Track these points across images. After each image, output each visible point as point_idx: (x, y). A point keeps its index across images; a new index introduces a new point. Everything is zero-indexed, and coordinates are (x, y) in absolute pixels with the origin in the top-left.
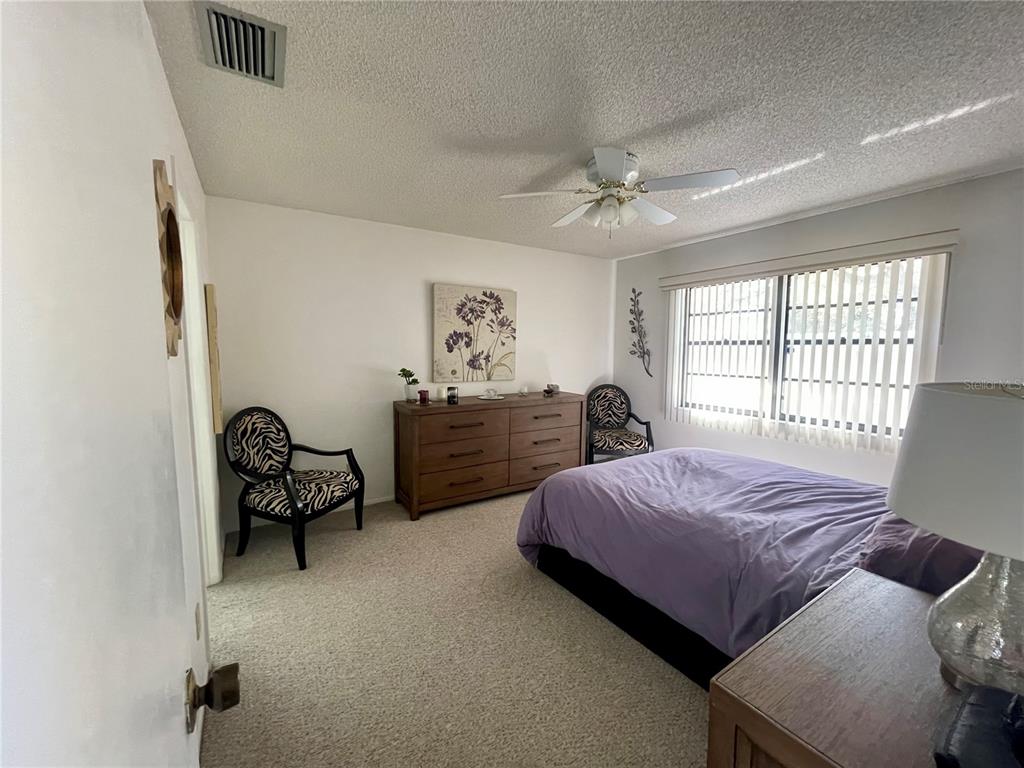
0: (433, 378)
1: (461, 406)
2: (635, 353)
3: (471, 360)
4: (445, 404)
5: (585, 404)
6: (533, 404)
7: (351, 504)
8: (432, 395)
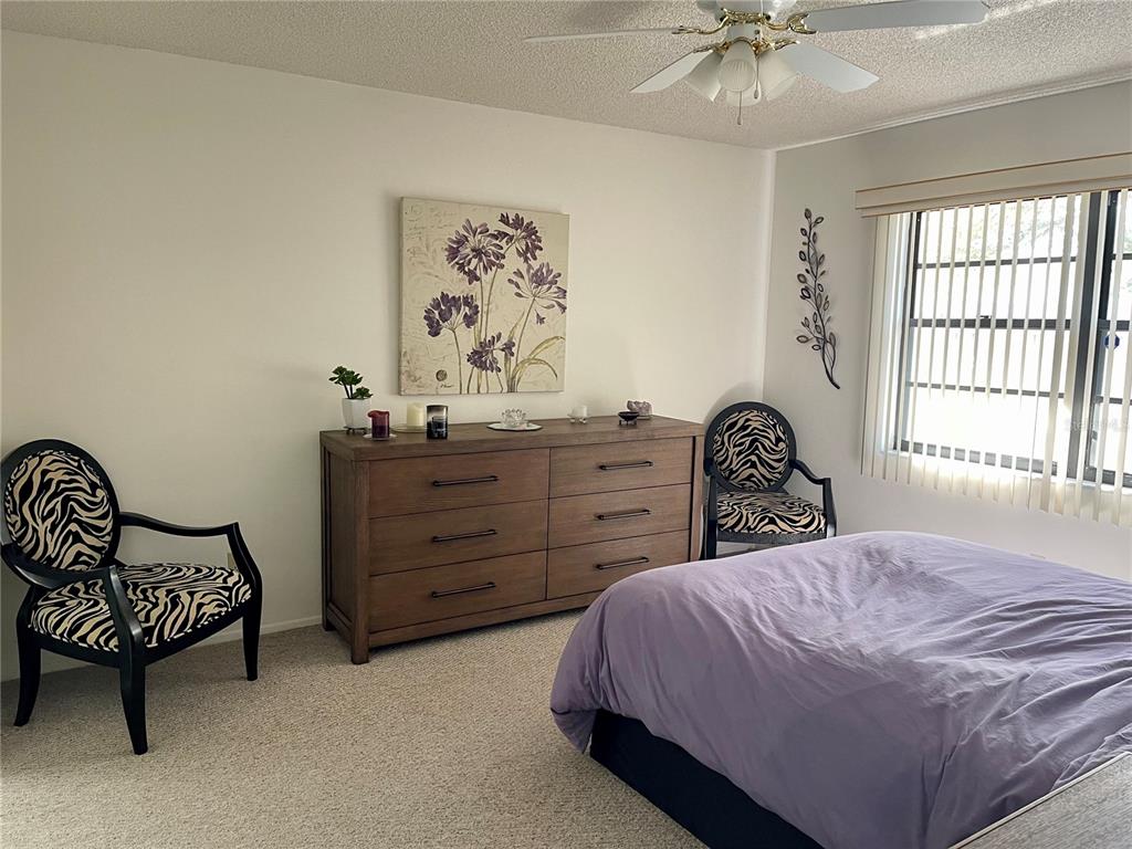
0: (399, 387)
1: (452, 443)
2: (808, 340)
3: (475, 352)
4: (423, 439)
5: (701, 442)
6: (595, 439)
7: (236, 631)
8: (397, 420)
